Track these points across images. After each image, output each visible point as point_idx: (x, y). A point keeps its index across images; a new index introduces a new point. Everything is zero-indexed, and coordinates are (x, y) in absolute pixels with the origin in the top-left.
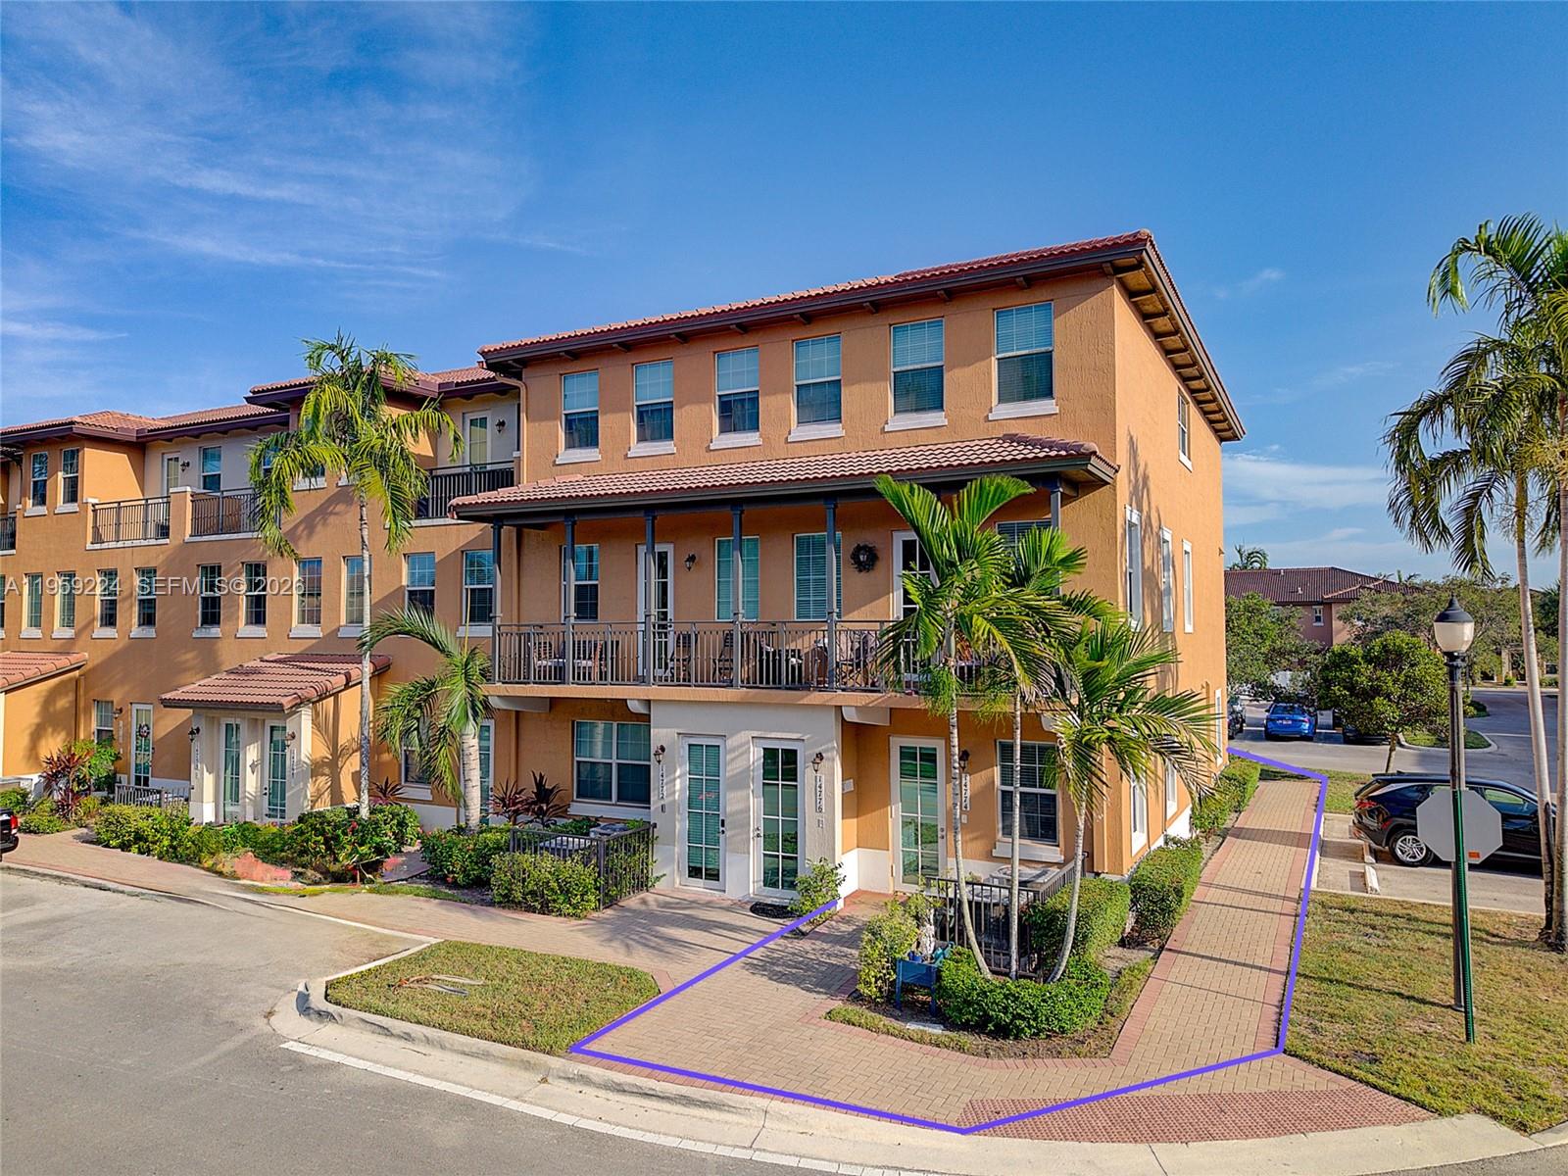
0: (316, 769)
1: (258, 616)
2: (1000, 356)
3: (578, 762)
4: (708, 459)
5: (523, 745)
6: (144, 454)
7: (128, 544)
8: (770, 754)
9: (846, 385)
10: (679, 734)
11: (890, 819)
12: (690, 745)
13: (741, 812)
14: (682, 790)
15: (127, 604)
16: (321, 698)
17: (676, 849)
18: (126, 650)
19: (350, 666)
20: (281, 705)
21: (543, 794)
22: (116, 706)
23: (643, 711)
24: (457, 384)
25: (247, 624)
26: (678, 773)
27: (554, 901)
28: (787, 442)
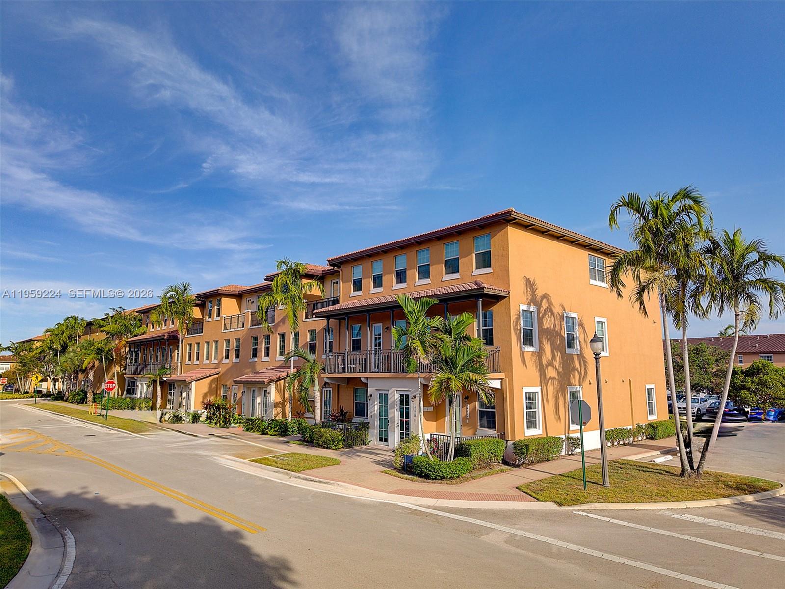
0: (276, 405)
1: (267, 355)
2: (476, 253)
3: (356, 403)
4: (393, 293)
5: (340, 397)
6: (241, 299)
7: (233, 330)
8: (402, 395)
9: (431, 266)
10: (376, 390)
11: (446, 422)
12: (380, 394)
13: (393, 417)
14: (377, 410)
15: (232, 351)
16: (279, 380)
17: (375, 431)
18: (231, 367)
19: (288, 370)
20: (264, 382)
21: (343, 414)
22: (228, 387)
23: (366, 382)
24: (328, 271)
25: (265, 356)
26: (376, 403)
27: (330, 444)
28: (414, 286)
